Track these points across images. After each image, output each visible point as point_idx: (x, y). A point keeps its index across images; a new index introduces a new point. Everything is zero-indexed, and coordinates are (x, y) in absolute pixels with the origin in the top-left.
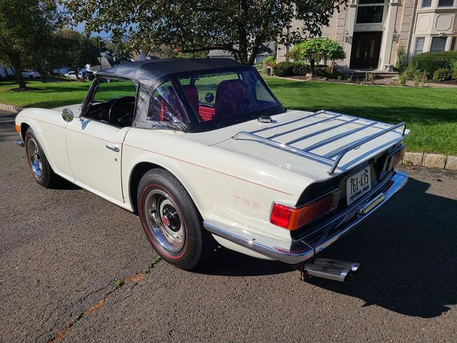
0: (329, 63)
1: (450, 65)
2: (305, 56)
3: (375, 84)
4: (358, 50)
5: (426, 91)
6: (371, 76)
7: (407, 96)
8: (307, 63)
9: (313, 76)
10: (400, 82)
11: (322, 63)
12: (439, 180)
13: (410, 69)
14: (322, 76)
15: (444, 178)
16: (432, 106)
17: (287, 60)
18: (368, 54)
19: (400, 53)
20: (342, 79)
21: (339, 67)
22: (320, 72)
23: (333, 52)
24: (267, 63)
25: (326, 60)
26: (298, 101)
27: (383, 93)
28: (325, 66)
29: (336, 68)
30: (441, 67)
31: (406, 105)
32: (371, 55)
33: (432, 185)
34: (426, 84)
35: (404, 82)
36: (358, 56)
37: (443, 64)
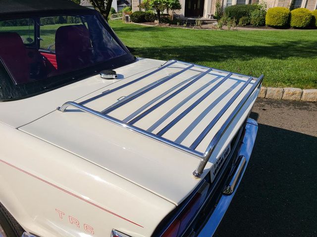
0: (171, 12)
1: (249, 14)
2: (153, 7)
3: (202, 28)
4: (190, 3)
5: (235, 33)
6: (199, 22)
7: (224, 37)
8: (155, 12)
9: (160, 22)
10: (218, 26)
11: (165, 12)
12: (264, 110)
13: (224, 17)
14: (166, 22)
15: (267, 107)
16: (242, 44)
17: (140, 9)
18: (196, 6)
19: (218, 6)
20: (180, 25)
21: (177, 16)
22: (165, 20)
23: (172, 4)
24: (126, 12)
25: (168, 10)
26: (150, 42)
27: (208, 35)
28: (168, 15)
29: (175, 16)
30: (244, 16)
31: (225, 44)
32: (199, 7)
33: (260, 115)
34: (235, 28)
35: (221, 27)
36: (189, 7)
37: (245, 14)
